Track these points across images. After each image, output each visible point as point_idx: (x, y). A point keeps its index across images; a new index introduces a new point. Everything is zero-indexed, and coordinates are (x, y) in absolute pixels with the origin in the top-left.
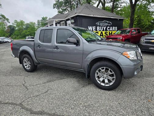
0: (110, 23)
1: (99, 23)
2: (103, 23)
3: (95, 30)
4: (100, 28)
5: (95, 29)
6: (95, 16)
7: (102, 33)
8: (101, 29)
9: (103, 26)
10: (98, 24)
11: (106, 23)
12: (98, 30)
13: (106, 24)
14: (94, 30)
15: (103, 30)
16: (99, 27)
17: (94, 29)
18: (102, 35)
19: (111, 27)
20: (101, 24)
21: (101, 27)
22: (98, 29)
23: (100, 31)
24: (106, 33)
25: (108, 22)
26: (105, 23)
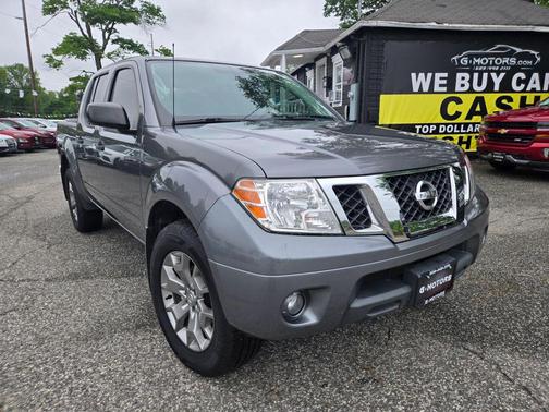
1: (470, 57)
2: (487, 55)
3: (445, 89)
6: (446, 26)
9: (489, 72)
10: (465, 61)
11: (511, 54)
13: (506, 60)
15: (490, 89)
16: (467, 76)
17: (437, 82)
18: (478, 109)
19: (536, 76)
20: (479, 61)
21: (476, 75)
23: (471, 91)
24: (504, 102)
25: (519, 50)
26: (502, 56)
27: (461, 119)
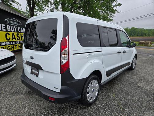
0: (20, 23)
1: (9, 20)
3: (5, 30)
4: (10, 28)
5: (4, 28)
7: (13, 34)
8: (12, 30)
10: (8, 22)
11: (16, 22)
12: (8, 30)
13: (16, 23)
14: (3, 30)
15: (14, 31)
16: (9, 26)
18: (14, 37)
20: (11, 22)
21: (11, 26)
22: (8, 28)
24: (18, 35)
25: (18, 21)
27: (11, 40)
